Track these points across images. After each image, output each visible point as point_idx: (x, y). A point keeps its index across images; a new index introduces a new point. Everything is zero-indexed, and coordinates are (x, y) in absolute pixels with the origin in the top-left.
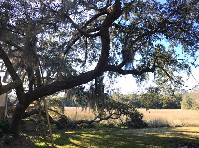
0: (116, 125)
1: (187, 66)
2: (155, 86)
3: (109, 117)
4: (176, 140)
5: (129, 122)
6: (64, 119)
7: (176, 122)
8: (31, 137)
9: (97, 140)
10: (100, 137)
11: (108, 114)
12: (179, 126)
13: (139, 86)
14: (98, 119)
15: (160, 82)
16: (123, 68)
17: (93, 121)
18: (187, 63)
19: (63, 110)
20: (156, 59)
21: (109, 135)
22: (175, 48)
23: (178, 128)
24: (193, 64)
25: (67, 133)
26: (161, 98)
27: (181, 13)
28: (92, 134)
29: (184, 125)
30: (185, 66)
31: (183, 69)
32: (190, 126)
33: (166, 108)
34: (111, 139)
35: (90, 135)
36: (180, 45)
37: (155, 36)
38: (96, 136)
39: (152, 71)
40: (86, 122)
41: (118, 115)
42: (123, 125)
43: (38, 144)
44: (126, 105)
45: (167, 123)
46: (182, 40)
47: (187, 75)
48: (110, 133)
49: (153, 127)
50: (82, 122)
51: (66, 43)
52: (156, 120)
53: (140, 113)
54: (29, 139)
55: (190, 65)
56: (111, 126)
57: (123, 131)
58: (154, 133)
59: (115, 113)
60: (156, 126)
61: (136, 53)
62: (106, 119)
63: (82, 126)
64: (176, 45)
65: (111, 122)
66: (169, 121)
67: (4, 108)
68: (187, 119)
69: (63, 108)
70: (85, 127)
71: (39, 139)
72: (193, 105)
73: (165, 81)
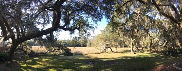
0: (57, 54)
1: (93, 28)
2: (78, 36)
3: (54, 51)
4: (87, 60)
5: (64, 53)
6: (32, 52)
7: (86, 53)
8: (18, 62)
9: (50, 62)
10: (51, 60)
11: (53, 49)
12: (87, 54)
13: (71, 36)
14: (49, 52)
15: (81, 34)
16: (65, 27)
17: (47, 53)
18: (93, 26)
19: (31, 48)
20: (80, 23)
21: (55, 59)
22: (88, 19)
23: (87, 55)
24: (96, 27)
25: (35, 59)
26: (81, 42)
27: (93, 2)
28: (47, 59)
29: (89, 54)
30: (92, 28)
31: (91, 29)
32: (91, 54)
33: (82, 46)
34: (57, 61)
35: (46, 59)
36: (91, 18)
37: (81, 12)
38: (49, 60)
39: (78, 29)
40: (43, 53)
41: (58, 50)
42: (61, 54)
43: (22, 65)
44: (62, 45)
45: (82, 53)
46: (92, 15)
47: (93, 32)
48: (55, 58)
49: (75, 55)
50: (41, 53)
51: (34, 14)
52: (76, 52)
53: (70, 49)
54: (18, 63)
55: (95, 27)
56: (55, 55)
57: (61, 57)
58: (77, 58)
59: (57, 49)
60: (77, 55)
61: (71, 20)
62: (53, 52)
63: (41, 55)
64: (89, 17)
65: (55, 53)
66: (82, 52)
67: (3, 48)
68: (90, 51)
69: (31, 47)
70: (43, 56)
71: (22, 63)
72: (92, 45)
73: (83, 34)
